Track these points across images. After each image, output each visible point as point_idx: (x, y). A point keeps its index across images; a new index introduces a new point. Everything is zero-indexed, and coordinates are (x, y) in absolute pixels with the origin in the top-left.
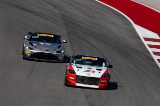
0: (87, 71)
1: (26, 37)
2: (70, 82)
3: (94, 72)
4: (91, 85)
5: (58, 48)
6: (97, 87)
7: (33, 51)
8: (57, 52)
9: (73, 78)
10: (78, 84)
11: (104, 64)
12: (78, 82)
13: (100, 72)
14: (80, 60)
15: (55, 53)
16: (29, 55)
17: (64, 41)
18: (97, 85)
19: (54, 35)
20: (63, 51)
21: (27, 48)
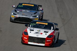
0: (37, 33)
1: (14, 6)
2: (24, 41)
3: (41, 34)
4: (39, 43)
5: (34, 14)
6: (43, 45)
7: (16, 16)
8: (33, 17)
9: (27, 38)
10: (29, 43)
11: (52, 28)
12: (30, 41)
13: (46, 34)
14: (35, 24)
15: (31, 17)
16: (13, 19)
17: (41, 9)
18: (44, 43)
19: (34, 5)
20: (37, 16)
21: (13, 13)
